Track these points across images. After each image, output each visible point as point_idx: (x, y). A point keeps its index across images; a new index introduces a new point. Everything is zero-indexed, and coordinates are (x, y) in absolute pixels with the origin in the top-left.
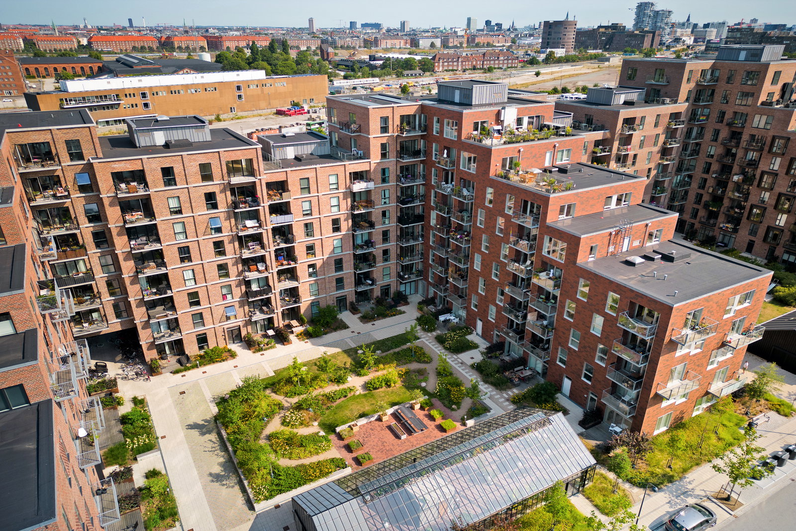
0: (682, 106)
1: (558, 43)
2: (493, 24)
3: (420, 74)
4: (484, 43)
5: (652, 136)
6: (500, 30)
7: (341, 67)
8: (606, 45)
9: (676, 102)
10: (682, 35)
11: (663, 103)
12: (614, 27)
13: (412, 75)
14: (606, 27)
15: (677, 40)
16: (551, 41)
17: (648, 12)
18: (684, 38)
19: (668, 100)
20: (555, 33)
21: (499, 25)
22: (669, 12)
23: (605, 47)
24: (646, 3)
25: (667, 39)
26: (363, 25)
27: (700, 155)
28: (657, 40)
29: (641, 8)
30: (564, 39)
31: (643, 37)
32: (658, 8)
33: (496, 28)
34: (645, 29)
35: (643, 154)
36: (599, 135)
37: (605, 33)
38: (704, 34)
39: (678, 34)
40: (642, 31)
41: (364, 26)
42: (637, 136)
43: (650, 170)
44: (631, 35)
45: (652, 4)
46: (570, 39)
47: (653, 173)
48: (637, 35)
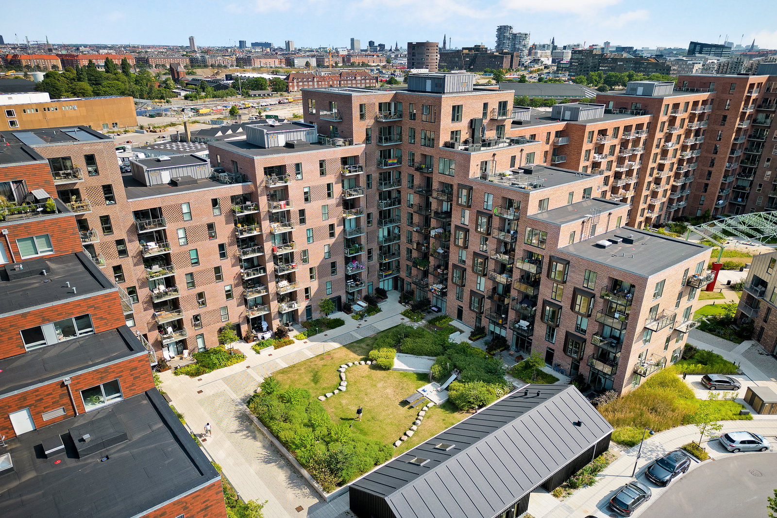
0: (357, 149)
1: (423, 63)
2: (376, 44)
3: (268, 95)
4: (359, 63)
5: (323, 185)
6: (382, 51)
7: (190, 86)
8: (470, 65)
9: (351, 143)
10: (541, 56)
11: (334, 145)
12: (477, 48)
13: (259, 95)
14: (470, 49)
15: (536, 61)
16: (416, 61)
17: (507, 34)
18: (542, 59)
19: (340, 141)
20: (418, 54)
21: (382, 46)
22: (526, 34)
23: (469, 68)
24: (505, 27)
25: (527, 60)
26: (252, 44)
27: (402, 203)
28: (516, 61)
29: (502, 31)
30: (427, 59)
31: (502, 57)
32: (515, 31)
33: (378, 48)
34: (504, 51)
35: (313, 209)
36: (237, 189)
37: (468, 54)
38: (561, 54)
39: (539, 55)
40: (502, 53)
41: (255, 45)
42: (295, 187)
43: (332, 227)
44: (492, 56)
45: (511, 28)
46: (433, 59)
47: (338, 230)
48: (496, 56)
